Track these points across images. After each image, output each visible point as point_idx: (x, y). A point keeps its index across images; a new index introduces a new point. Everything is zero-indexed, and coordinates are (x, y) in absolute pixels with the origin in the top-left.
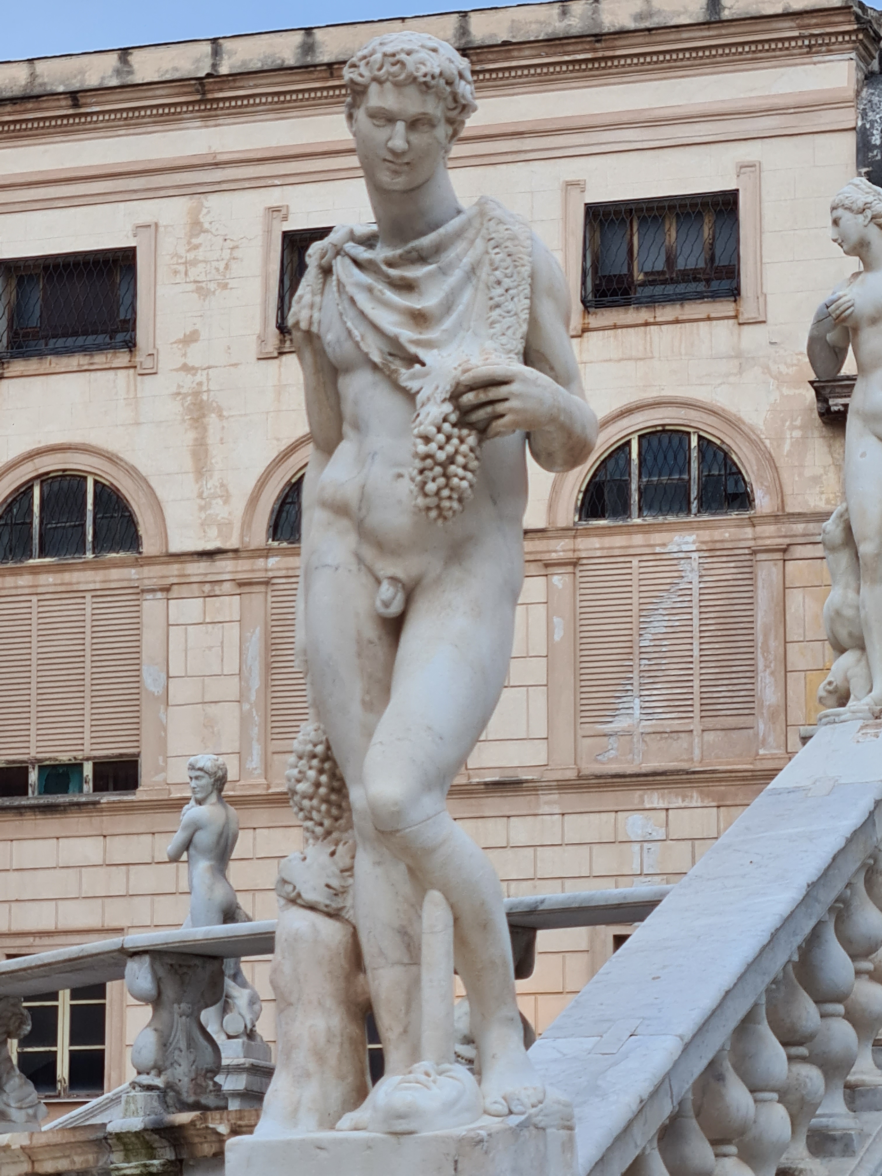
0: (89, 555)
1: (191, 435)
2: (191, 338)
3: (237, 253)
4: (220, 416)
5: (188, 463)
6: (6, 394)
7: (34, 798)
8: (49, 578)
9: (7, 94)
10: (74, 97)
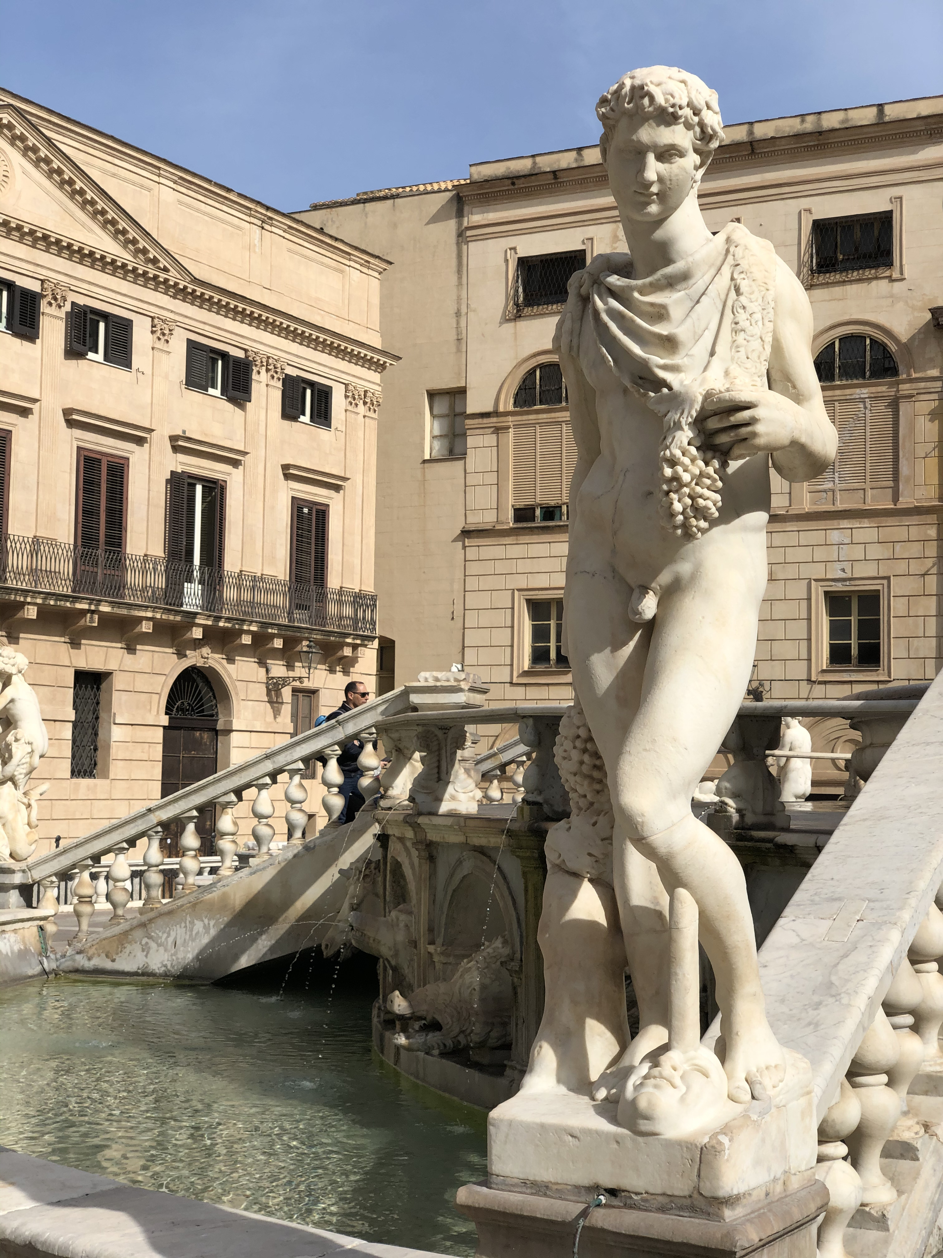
6: (522, 325)
7: (538, 523)
8: (545, 416)
9: (521, 174)
10: (554, 173)
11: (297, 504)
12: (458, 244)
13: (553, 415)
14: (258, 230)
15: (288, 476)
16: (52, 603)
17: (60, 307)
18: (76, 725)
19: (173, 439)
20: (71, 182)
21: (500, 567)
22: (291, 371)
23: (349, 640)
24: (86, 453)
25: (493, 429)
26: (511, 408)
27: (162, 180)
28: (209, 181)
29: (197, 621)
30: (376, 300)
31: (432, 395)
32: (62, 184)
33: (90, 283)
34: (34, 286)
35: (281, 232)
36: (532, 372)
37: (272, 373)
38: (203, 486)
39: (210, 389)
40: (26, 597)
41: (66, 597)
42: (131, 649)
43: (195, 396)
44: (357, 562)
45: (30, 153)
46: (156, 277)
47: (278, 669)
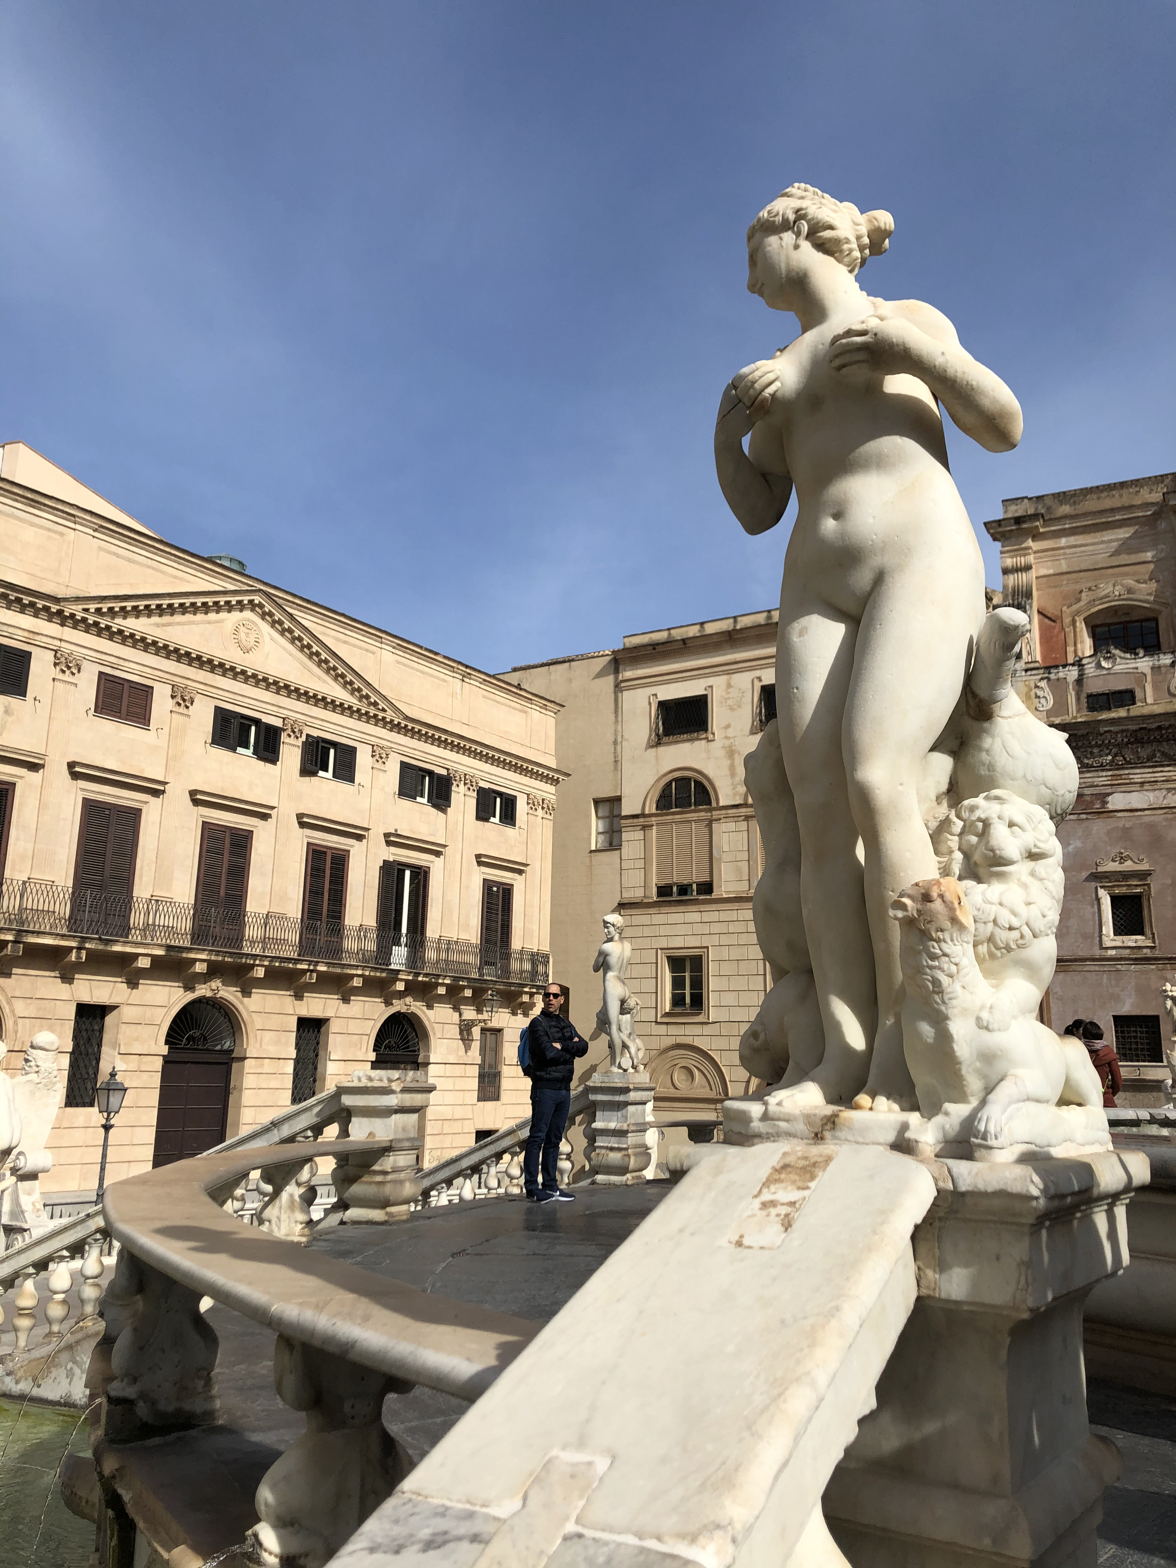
0: (693, 807)
1: (729, 762)
2: (728, 726)
3: (744, 694)
4: (739, 755)
5: (727, 772)
6: (661, 749)
7: (675, 897)
8: (679, 816)
9: (661, 641)
10: (684, 641)
11: (488, 885)
12: (616, 693)
13: (685, 816)
14: (459, 683)
15: (480, 863)
16: (277, 964)
17: (297, 738)
18: (297, 1061)
19: (387, 835)
20: (309, 647)
21: (647, 931)
22: (483, 784)
23: (526, 990)
24: (315, 848)
25: (640, 827)
26: (654, 811)
27: (383, 646)
28: (421, 647)
29: (400, 976)
30: (552, 733)
31: (597, 802)
32: (302, 648)
33: (322, 720)
34: (278, 723)
35: (478, 684)
36: (668, 785)
37: (469, 786)
38: (411, 871)
39: (418, 798)
40: (255, 960)
41: (289, 960)
42: (346, 1000)
43: (406, 803)
44: (536, 928)
45: (277, 625)
46: (375, 716)
47: (469, 1013)
